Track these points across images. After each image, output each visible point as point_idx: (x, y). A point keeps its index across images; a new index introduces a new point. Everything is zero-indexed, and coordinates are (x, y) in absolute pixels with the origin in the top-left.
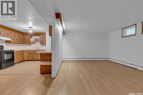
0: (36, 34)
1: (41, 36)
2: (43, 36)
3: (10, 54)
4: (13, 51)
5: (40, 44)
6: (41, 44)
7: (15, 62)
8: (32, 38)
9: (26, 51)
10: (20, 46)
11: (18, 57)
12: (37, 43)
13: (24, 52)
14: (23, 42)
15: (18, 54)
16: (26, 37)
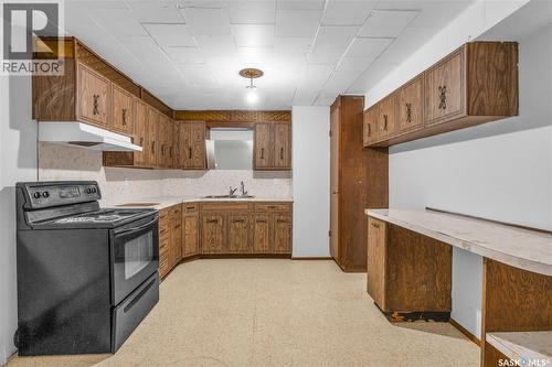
2: (272, 130)
8: (209, 138)
9: (190, 207)
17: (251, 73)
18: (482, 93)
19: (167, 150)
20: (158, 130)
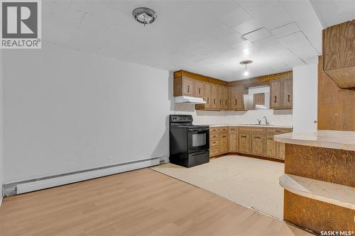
0: (260, 80)
1: (276, 84)
2: (282, 84)
3: (202, 135)
4: (208, 127)
5: (271, 108)
6: (272, 110)
7: (211, 154)
8: (247, 93)
9: (233, 129)
10: (220, 115)
11: (217, 142)
12: (261, 106)
13: (230, 132)
14: (226, 107)
15: (217, 136)
16: (235, 92)
17: (246, 63)
18: (333, 56)
19: (224, 103)
20: (217, 94)
